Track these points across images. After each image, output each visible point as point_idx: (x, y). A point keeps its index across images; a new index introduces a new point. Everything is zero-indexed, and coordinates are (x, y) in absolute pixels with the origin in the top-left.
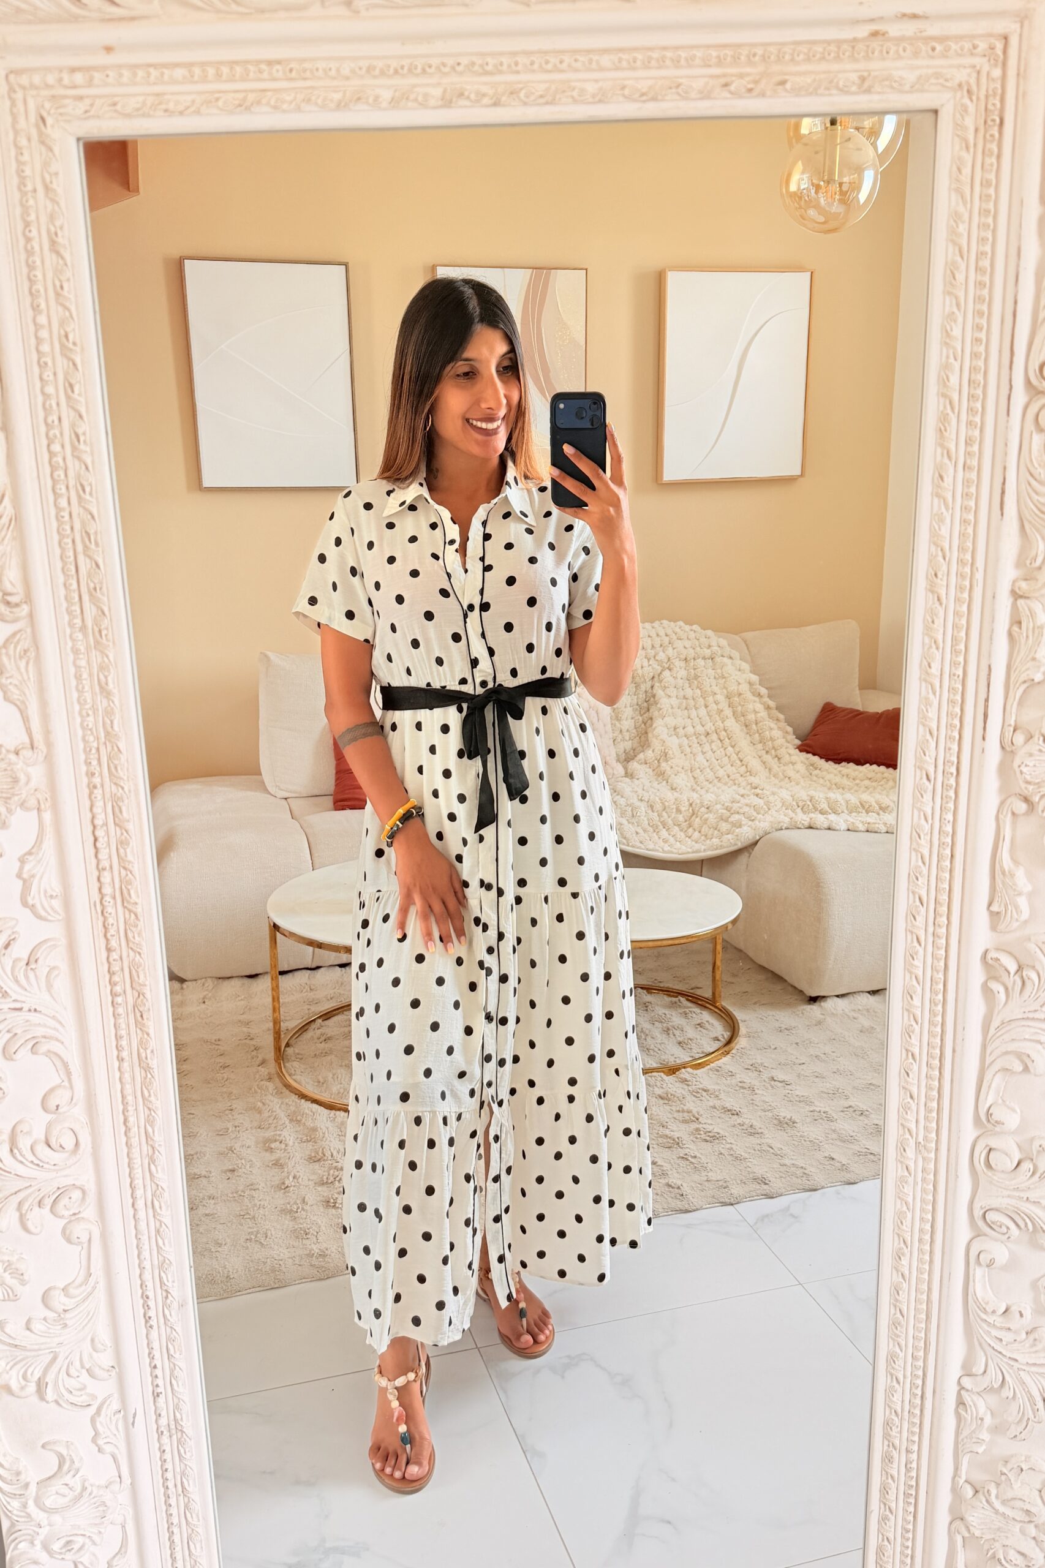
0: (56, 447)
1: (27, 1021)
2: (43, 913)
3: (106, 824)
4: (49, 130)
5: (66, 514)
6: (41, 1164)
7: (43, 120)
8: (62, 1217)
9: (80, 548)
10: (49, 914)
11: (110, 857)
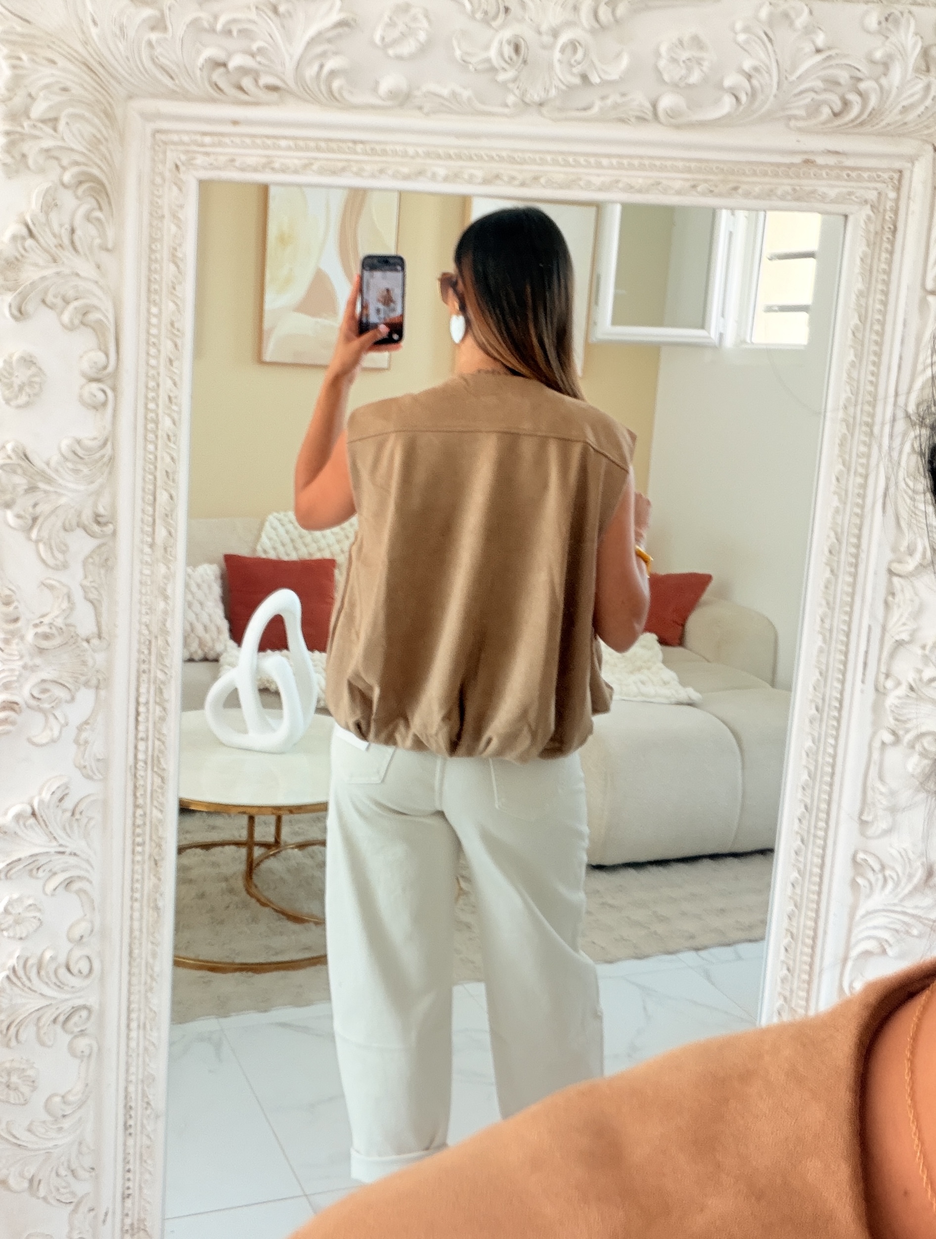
0: (152, 406)
1: (67, 863)
2: (91, 774)
3: (147, 703)
4: (182, 176)
5: (151, 457)
6: (62, 986)
7: (177, 167)
8: (72, 1033)
9: (159, 483)
10: (94, 774)
11: (147, 731)
